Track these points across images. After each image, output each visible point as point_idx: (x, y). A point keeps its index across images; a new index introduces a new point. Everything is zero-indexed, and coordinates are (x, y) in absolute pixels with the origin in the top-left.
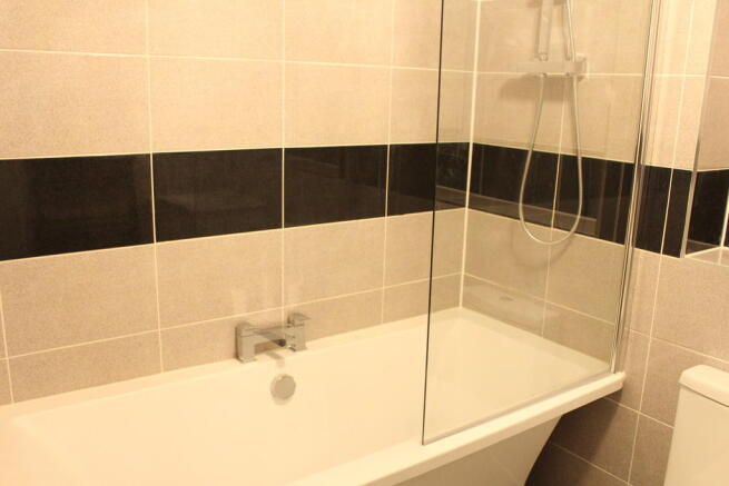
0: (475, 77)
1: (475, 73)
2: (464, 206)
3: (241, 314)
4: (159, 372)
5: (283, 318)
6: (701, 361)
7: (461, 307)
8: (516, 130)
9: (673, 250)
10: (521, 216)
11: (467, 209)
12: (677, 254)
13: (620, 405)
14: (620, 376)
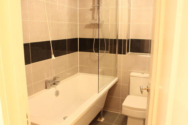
0: (78, 24)
1: (78, 23)
2: (78, 51)
3: (46, 79)
4: (33, 94)
5: (53, 79)
6: (132, 72)
7: (79, 73)
8: (89, 34)
9: (124, 53)
10: (94, 52)
11: (78, 52)
12: (125, 54)
13: (117, 84)
14: (117, 78)
